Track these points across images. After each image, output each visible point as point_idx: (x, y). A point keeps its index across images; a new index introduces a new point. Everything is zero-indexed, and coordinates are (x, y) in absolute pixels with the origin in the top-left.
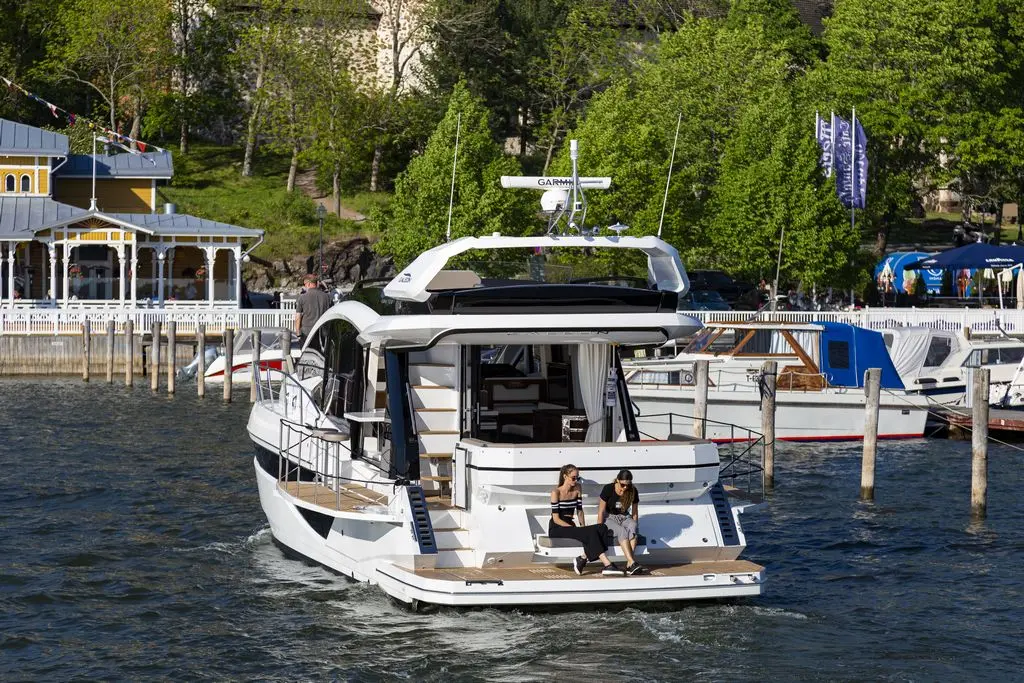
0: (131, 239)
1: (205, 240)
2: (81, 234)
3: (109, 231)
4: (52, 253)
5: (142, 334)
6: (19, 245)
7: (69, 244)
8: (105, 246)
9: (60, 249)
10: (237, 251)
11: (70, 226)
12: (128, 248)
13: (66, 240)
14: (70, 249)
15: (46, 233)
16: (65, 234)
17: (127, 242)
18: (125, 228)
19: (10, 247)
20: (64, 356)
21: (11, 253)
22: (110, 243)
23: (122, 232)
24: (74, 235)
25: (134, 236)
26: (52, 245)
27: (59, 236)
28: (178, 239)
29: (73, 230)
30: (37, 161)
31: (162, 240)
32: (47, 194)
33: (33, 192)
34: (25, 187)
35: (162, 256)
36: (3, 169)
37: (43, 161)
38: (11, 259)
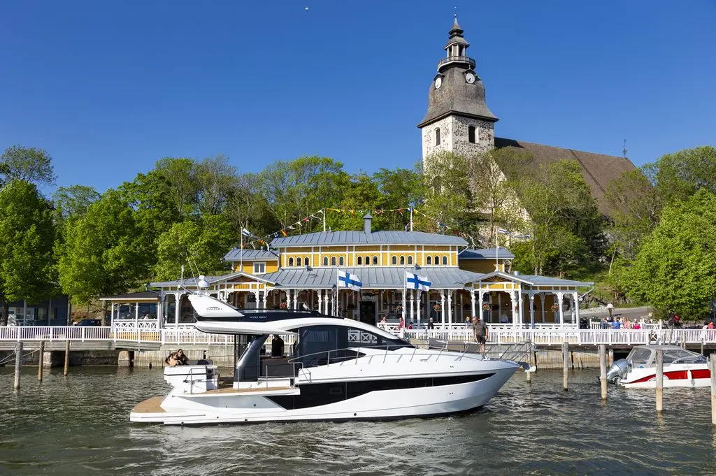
1: (556, 288)
2: (489, 285)
3: (505, 283)
4: (473, 297)
5: (532, 344)
6: (453, 292)
7: (482, 291)
8: (503, 292)
9: (477, 295)
10: (575, 295)
11: (482, 281)
12: (517, 293)
13: (480, 289)
14: (483, 294)
15: (469, 285)
16: (480, 286)
17: (516, 290)
18: (515, 281)
19: (449, 293)
21: (449, 297)
22: (506, 290)
23: (513, 284)
24: (485, 286)
25: (520, 286)
26: (473, 292)
27: (477, 287)
28: (541, 288)
29: (485, 283)
30: (450, 248)
31: (531, 289)
32: (457, 266)
33: (449, 265)
34: (445, 262)
35: (533, 298)
36: (433, 253)
37: (454, 248)
38: (450, 300)
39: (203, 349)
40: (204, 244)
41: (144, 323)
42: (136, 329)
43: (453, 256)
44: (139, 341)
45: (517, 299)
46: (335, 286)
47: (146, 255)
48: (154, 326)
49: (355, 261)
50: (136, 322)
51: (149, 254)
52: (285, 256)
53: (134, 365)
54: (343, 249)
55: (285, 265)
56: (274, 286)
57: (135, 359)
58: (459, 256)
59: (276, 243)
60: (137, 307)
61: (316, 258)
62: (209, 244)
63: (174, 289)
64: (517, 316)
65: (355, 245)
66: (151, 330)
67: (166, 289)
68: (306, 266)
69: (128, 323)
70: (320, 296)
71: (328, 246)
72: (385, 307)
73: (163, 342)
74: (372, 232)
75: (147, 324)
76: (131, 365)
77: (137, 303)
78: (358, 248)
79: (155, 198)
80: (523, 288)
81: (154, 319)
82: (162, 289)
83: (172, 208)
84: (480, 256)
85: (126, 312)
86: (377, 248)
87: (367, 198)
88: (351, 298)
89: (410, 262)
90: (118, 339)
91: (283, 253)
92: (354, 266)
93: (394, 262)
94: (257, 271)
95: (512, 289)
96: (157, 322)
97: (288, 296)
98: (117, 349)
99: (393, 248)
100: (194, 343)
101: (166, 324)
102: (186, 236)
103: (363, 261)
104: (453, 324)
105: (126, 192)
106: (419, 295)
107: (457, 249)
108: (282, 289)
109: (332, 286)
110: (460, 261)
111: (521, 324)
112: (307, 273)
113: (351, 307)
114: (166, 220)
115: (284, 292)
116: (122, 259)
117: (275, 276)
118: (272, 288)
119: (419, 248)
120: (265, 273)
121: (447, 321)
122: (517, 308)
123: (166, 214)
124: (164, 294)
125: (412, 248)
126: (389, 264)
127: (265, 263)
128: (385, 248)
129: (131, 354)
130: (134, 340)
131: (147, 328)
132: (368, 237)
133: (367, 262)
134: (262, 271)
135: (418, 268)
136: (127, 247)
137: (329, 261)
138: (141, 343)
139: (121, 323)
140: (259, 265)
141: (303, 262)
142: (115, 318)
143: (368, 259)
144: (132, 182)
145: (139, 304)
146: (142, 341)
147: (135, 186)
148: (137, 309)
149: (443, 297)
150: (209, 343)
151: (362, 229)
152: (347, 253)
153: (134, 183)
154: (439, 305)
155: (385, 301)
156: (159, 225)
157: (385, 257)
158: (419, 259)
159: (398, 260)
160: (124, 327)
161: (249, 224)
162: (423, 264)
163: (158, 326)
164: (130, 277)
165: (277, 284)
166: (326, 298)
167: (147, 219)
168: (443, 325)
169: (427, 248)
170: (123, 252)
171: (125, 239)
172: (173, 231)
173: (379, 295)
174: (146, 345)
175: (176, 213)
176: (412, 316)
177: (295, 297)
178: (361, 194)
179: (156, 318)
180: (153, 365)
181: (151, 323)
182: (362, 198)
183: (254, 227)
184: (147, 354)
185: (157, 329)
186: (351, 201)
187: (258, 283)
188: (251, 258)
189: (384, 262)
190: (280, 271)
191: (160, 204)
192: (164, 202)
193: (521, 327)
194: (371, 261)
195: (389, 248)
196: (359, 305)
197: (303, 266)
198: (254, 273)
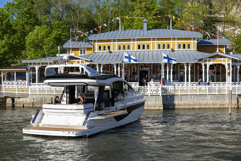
0: (230, 62)
2: (213, 60)
3: (222, 59)
4: (203, 67)
5: (237, 94)
6: (192, 64)
7: (209, 64)
8: (221, 64)
9: (206, 65)
11: (209, 58)
12: (229, 65)
13: (208, 62)
14: (209, 65)
15: (201, 60)
16: (208, 61)
17: (229, 63)
18: (228, 58)
19: (189, 65)
20: (210, 102)
21: (189, 67)
22: (223, 63)
23: (227, 59)
24: (211, 61)
25: (231, 60)
26: (203, 64)
27: (205, 61)
30: (192, 39)
31: (238, 62)
32: (196, 49)
33: (191, 49)
34: (189, 47)
35: (239, 67)
36: (182, 42)
37: (194, 39)
38: (190, 69)
39: (51, 97)
40: (53, 38)
41: (19, 83)
42: (15, 86)
43: (193, 44)
44: (17, 93)
45: (229, 68)
46: (123, 62)
47: (19, 45)
48: (24, 85)
49: (136, 47)
50: (15, 82)
51: (21, 45)
52: (97, 44)
53: (15, 105)
54: (130, 40)
55: (97, 50)
56: (89, 62)
57: (15, 102)
58: (197, 43)
59: (92, 37)
60: (15, 74)
61: (115, 46)
62: (55, 38)
63: (35, 64)
64: (229, 78)
65: (136, 38)
66: (23, 87)
67: (30, 64)
68: (108, 51)
69: (11, 83)
70: (115, 68)
71: (121, 39)
72: (154, 74)
73: (30, 93)
74: (147, 30)
75: (21, 83)
76: (13, 106)
77: (15, 72)
78: (138, 40)
79: (25, 11)
80: (234, 62)
81: (25, 81)
82: (28, 64)
83: (35, 17)
84: (211, 43)
85: (10, 77)
86: (149, 39)
87: (148, 9)
88: (134, 68)
89: (168, 47)
90: (6, 92)
91: (95, 43)
92: (136, 50)
93: (159, 48)
94: (81, 53)
95: (226, 62)
96: (26, 82)
97: (97, 68)
98: (5, 97)
99: (158, 39)
100: (46, 93)
101: (31, 83)
102: (43, 33)
103: (141, 47)
104: (191, 83)
105: (9, 8)
106: (172, 66)
107: (196, 39)
108: (94, 63)
109: (122, 61)
110: (198, 46)
111: (231, 82)
112: (109, 54)
113: (134, 73)
114: (32, 24)
115: (95, 65)
116: (6, 48)
117: (91, 56)
118: (88, 63)
119: (174, 39)
120: (86, 54)
121: (188, 81)
122: (229, 73)
123: (31, 21)
124: (29, 67)
125: (169, 39)
126: (156, 49)
127: (86, 49)
128: (154, 39)
129: (13, 100)
130: (14, 92)
131: (21, 86)
132: (145, 33)
133: (144, 48)
134: (84, 53)
135: (173, 51)
136: (9, 41)
137: (122, 47)
138: (18, 94)
139: (7, 83)
140: (83, 51)
141: (107, 48)
142: (4, 80)
143: (144, 46)
144: (12, 2)
145: (17, 73)
146: (19, 93)
147: (14, 5)
148: (15, 76)
149: (186, 67)
150: (54, 93)
151: (142, 28)
152: (132, 42)
153: (13, 3)
154: (183, 72)
155: (154, 70)
156: (27, 28)
157: (154, 45)
158: (174, 46)
159: (161, 46)
160: (9, 85)
161: (79, 26)
162: (176, 49)
163: (27, 85)
164: (11, 58)
165: (91, 61)
166: (119, 68)
167: (21, 24)
168: (186, 84)
169: (178, 39)
170: (6, 43)
171: (7, 36)
172: (35, 31)
173: (150, 66)
174: (20, 95)
175: (37, 20)
176: (168, 79)
177: (101, 68)
178: (145, 7)
179: (26, 80)
180: (25, 106)
181: (23, 83)
182: (145, 9)
183: (82, 27)
184: (21, 100)
185: (27, 87)
186: (139, 11)
187: (80, 60)
188: (78, 46)
189: (153, 47)
190: (94, 53)
191: (28, 15)
192: (30, 14)
193: (231, 84)
194: (146, 47)
195: (156, 39)
196: (138, 72)
197: (107, 50)
198: (80, 55)
